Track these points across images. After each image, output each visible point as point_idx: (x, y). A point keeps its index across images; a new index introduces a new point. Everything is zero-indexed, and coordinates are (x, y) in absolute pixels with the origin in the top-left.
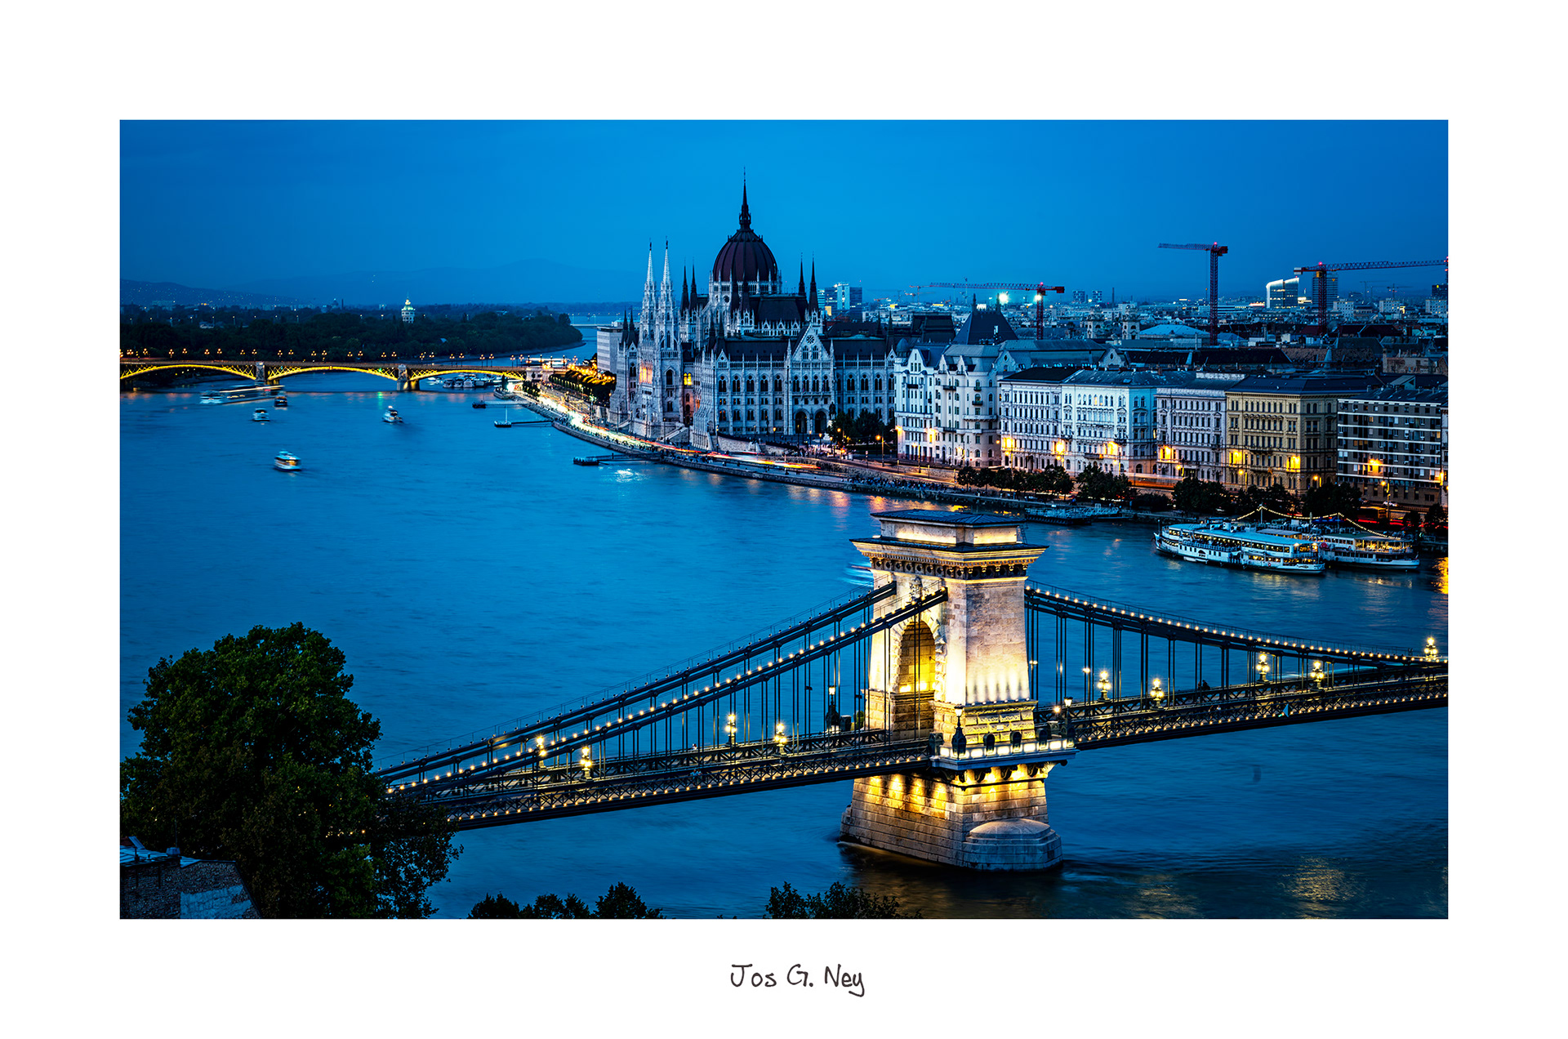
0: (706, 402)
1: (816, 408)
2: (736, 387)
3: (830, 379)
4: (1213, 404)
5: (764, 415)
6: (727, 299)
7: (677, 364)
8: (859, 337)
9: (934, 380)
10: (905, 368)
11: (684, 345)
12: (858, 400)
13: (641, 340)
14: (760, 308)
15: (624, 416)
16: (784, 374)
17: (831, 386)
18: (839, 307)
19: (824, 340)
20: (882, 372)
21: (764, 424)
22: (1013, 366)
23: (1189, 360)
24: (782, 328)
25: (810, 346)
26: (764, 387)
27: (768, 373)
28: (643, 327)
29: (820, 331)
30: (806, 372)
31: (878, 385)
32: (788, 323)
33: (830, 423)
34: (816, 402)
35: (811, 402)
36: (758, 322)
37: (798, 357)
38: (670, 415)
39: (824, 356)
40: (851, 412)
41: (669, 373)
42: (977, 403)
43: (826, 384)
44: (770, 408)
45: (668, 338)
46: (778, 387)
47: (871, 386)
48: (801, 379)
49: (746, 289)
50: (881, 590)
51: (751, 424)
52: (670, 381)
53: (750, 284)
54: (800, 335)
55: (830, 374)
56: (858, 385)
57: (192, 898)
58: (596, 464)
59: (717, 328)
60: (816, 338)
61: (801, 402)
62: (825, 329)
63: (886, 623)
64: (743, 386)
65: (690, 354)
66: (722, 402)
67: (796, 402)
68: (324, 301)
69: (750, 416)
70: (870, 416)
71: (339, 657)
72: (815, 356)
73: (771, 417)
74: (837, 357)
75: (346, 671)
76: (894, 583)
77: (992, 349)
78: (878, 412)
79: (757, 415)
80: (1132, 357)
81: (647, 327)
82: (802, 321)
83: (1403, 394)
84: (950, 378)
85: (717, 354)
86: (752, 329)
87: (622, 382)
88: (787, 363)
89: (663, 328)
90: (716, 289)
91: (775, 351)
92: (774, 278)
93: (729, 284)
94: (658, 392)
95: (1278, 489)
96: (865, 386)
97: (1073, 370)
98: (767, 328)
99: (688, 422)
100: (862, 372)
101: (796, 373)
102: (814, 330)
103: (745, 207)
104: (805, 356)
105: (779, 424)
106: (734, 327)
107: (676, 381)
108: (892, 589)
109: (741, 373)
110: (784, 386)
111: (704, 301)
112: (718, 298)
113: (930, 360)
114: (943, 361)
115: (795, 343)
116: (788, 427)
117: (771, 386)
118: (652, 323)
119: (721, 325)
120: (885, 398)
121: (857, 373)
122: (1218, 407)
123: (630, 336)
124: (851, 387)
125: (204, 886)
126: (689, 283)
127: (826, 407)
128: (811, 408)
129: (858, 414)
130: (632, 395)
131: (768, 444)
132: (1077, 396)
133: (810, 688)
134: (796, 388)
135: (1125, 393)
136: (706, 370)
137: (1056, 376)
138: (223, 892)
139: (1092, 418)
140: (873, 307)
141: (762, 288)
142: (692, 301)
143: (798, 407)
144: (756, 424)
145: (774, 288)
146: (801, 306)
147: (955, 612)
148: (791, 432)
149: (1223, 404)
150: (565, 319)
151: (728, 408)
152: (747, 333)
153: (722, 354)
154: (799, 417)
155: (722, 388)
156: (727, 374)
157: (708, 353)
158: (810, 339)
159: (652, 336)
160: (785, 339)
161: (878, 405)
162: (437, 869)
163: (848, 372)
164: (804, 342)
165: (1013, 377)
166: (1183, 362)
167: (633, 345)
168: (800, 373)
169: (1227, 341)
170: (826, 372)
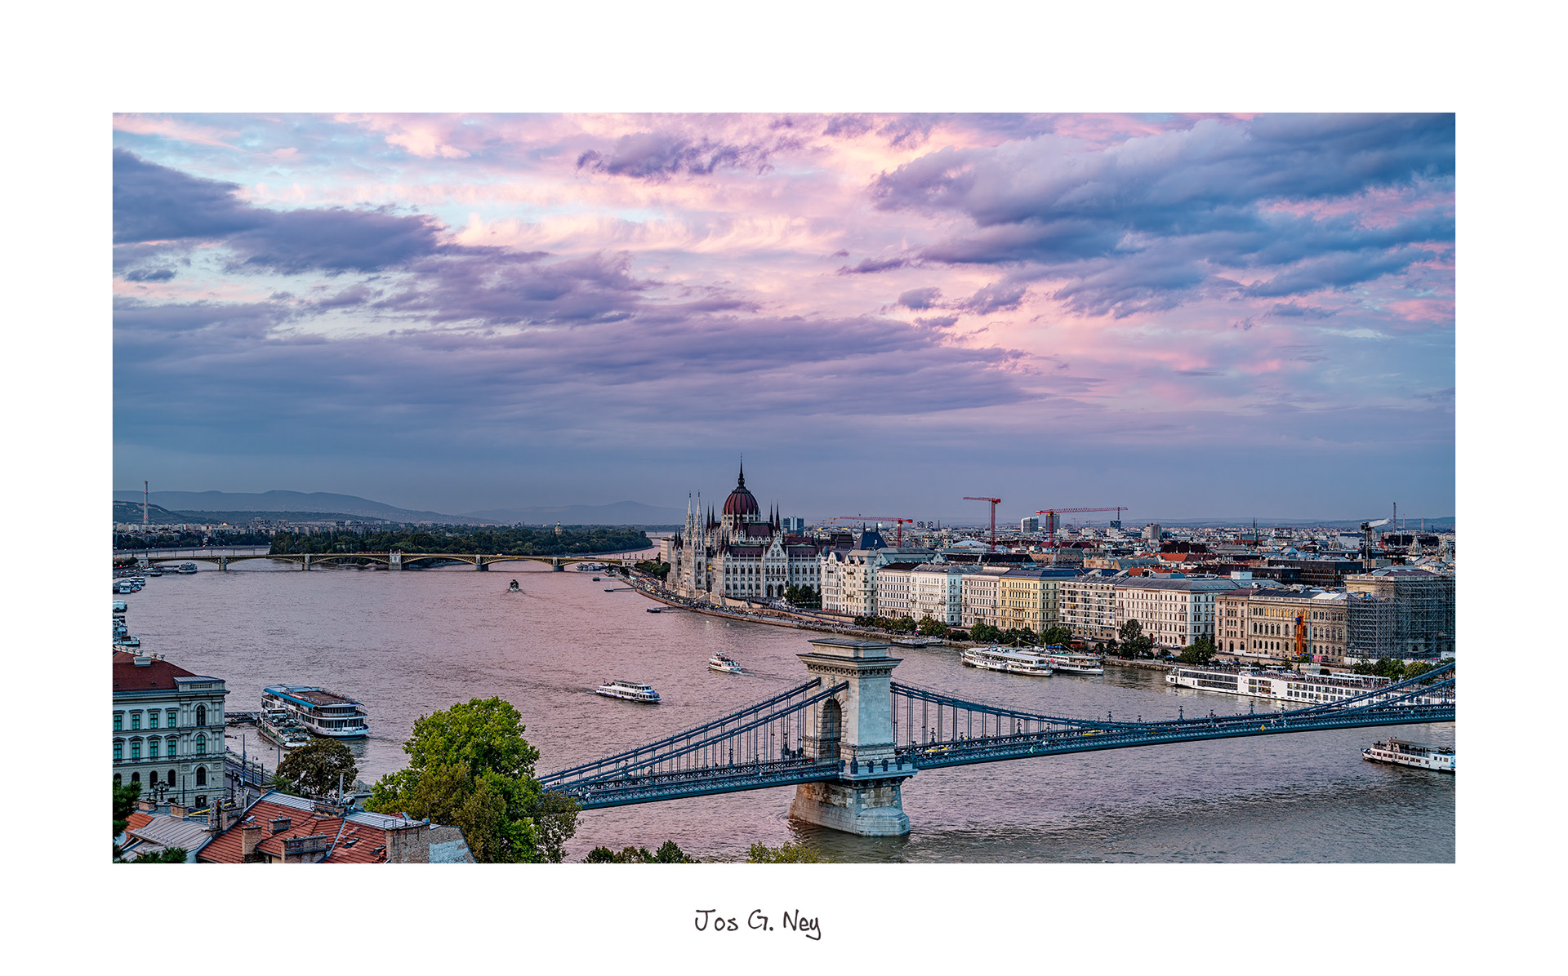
0: (720, 580)
1: (778, 583)
2: (735, 571)
3: (786, 567)
4: (992, 583)
5: (750, 587)
6: (731, 524)
7: (703, 559)
8: (802, 545)
9: (842, 569)
10: (827, 562)
11: (707, 548)
12: (801, 579)
13: (684, 545)
14: (748, 529)
15: (675, 586)
16: (761, 564)
17: (786, 571)
18: (792, 529)
19: (783, 547)
20: (814, 564)
21: (750, 591)
22: (885, 562)
23: (979, 560)
24: (760, 540)
25: (776, 550)
26: (750, 571)
27: (752, 564)
28: (685, 538)
29: (781, 543)
30: (773, 564)
31: (812, 571)
32: (764, 537)
33: (785, 591)
34: (778, 580)
35: (776, 580)
36: (748, 536)
37: (769, 555)
38: (699, 586)
39: (783, 555)
40: (797, 586)
41: (699, 563)
42: (865, 581)
43: (784, 572)
44: (753, 583)
45: (699, 544)
46: (758, 572)
47: (808, 571)
48: (770, 567)
49: (741, 518)
50: (813, 682)
51: (743, 591)
52: (699, 568)
53: (744, 516)
54: (770, 544)
55: (786, 565)
56: (801, 571)
57: (436, 846)
58: (659, 612)
59: (725, 539)
60: (779, 546)
61: (770, 580)
62: (783, 541)
63: (815, 700)
64: (739, 571)
65: (710, 553)
66: (728, 579)
67: (768, 580)
68: (513, 524)
69: (743, 587)
70: (807, 588)
71: (518, 716)
72: (778, 555)
73: (754, 587)
74: (790, 556)
75: (522, 723)
76: (820, 678)
77: (873, 553)
78: (812, 585)
79: (746, 587)
80: (950, 557)
81: (687, 539)
82: (772, 536)
83: (1094, 579)
84: (851, 568)
85: (725, 553)
86: (744, 540)
87: (673, 568)
88: (763, 559)
89: (696, 539)
90: (725, 518)
91: (758, 552)
92: (756, 513)
93: (732, 516)
94: (693, 574)
95: (1027, 630)
96: (805, 571)
97: (917, 564)
98: (752, 539)
99: (709, 590)
100: (803, 564)
101: (768, 564)
102: (778, 541)
103: (741, 475)
104: (773, 555)
105: (758, 591)
106: (736, 539)
107: (703, 568)
108: (818, 682)
109: (738, 564)
110: (761, 571)
111: (719, 525)
112: (726, 525)
113: (840, 558)
114: (847, 560)
115: (767, 549)
116: (763, 593)
117: (754, 571)
118: (690, 536)
119: (728, 538)
120: (816, 579)
121: (801, 564)
122: (995, 585)
123: (678, 543)
124: (797, 572)
125: (443, 840)
126: (711, 515)
127: (784, 583)
128: (776, 583)
129: (800, 587)
130: (679, 575)
131: (753, 602)
132: (918, 578)
133: (773, 735)
134: (767, 572)
135: (945, 578)
136: (719, 562)
137: (908, 567)
138: (453, 843)
139: (927, 590)
140: (810, 529)
141: (750, 518)
142: (713, 525)
143: (768, 583)
144: (746, 591)
145: (756, 518)
146: (771, 528)
147: (853, 694)
148: (765, 596)
149: (998, 584)
150: (643, 533)
151: (731, 583)
152: (741, 542)
153: (728, 553)
154: (770, 588)
155: (728, 572)
156: (731, 565)
157: (720, 553)
158: (776, 546)
159: (690, 544)
160: (762, 546)
161: (812, 582)
162: (570, 831)
163: (796, 564)
164: (772, 547)
165: (886, 568)
166: (976, 561)
167: (680, 548)
168: (770, 564)
169: (1000, 550)
170: (784, 564)
